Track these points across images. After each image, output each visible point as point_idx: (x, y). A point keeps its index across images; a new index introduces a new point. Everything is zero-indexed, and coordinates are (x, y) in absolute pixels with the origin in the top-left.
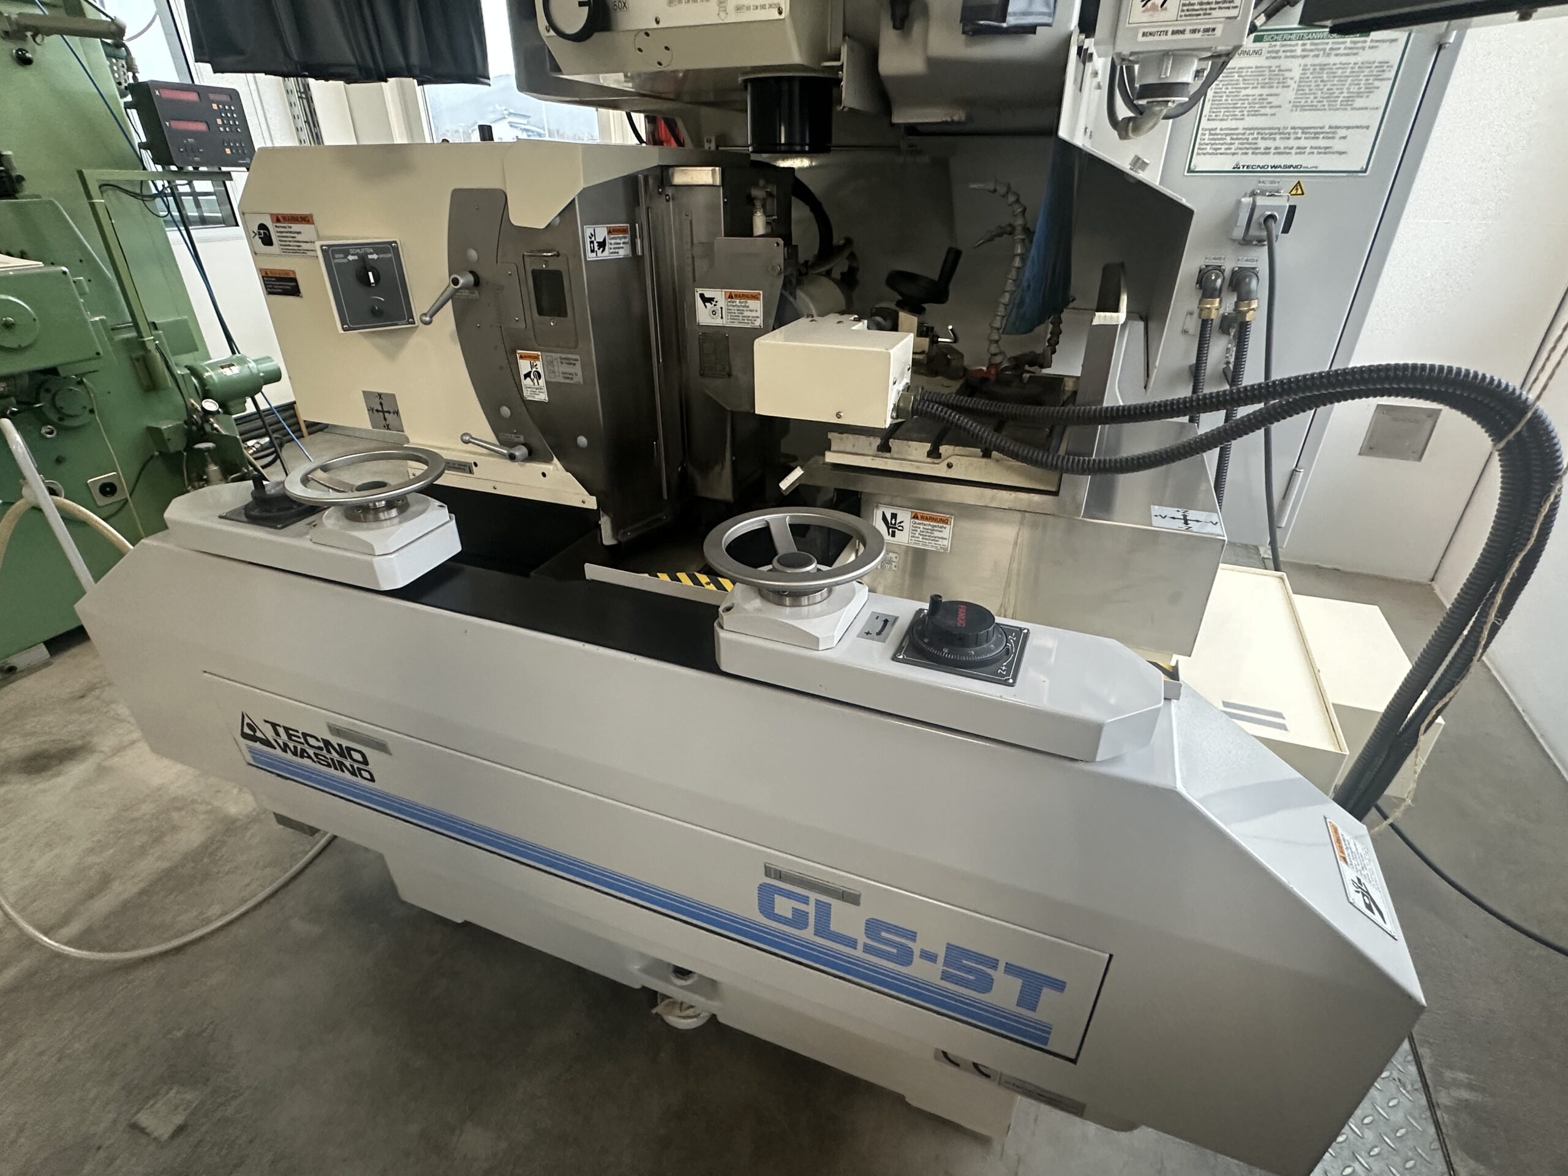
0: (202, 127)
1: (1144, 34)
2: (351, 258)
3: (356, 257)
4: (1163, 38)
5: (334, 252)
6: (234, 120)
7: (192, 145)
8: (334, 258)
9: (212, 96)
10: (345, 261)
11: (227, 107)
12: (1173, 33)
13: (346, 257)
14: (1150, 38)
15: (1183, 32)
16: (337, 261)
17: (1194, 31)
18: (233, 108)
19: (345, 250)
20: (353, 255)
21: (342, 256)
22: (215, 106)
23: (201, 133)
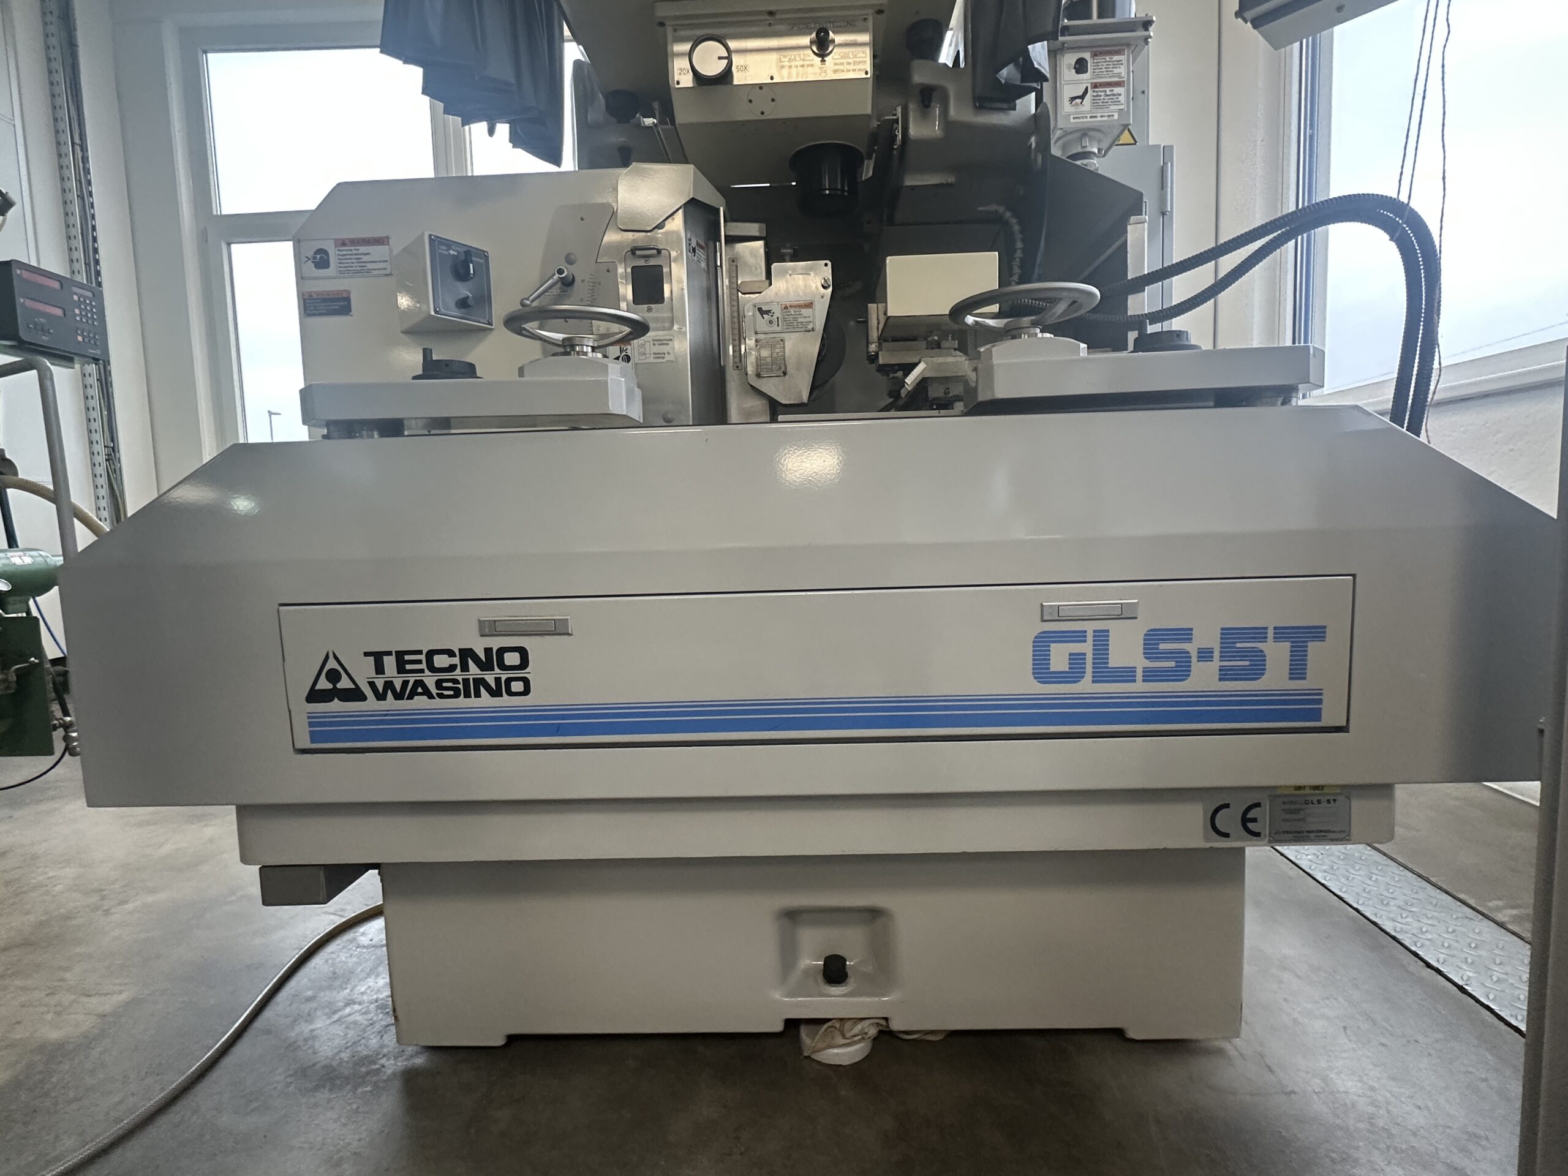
0: (58, 312)
1: (1074, 118)
2: (452, 252)
3: (455, 253)
4: (1085, 120)
5: (440, 243)
6: (93, 313)
7: (42, 325)
8: (439, 248)
9: (75, 289)
10: (446, 253)
11: (88, 302)
12: (1091, 117)
13: (447, 250)
14: (1078, 120)
15: (1096, 117)
16: (440, 251)
17: (1102, 116)
18: (93, 303)
19: (449, 244)
20: (454, 250)
21: (445, 248)
22: (76, 298)
23: (56, 316)
